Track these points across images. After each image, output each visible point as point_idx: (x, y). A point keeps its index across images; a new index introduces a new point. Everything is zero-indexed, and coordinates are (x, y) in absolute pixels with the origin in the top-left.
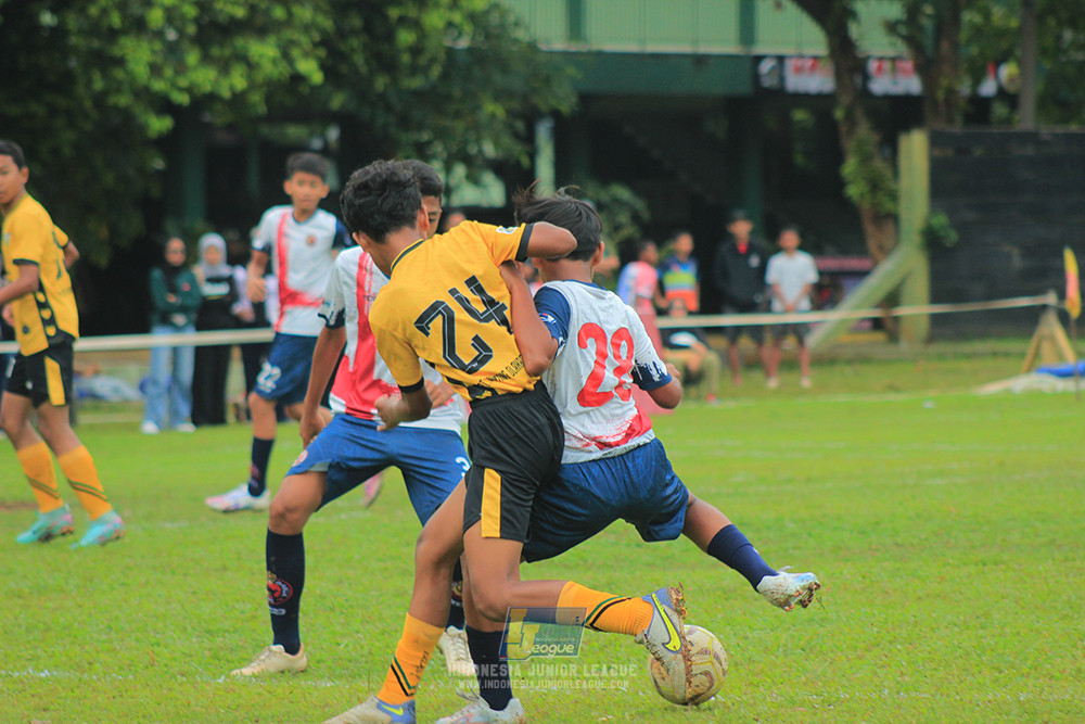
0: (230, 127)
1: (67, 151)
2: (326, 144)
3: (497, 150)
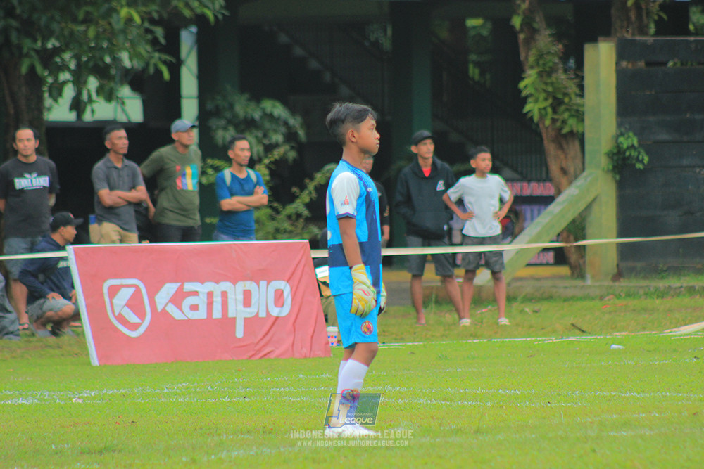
3: (131, 59)
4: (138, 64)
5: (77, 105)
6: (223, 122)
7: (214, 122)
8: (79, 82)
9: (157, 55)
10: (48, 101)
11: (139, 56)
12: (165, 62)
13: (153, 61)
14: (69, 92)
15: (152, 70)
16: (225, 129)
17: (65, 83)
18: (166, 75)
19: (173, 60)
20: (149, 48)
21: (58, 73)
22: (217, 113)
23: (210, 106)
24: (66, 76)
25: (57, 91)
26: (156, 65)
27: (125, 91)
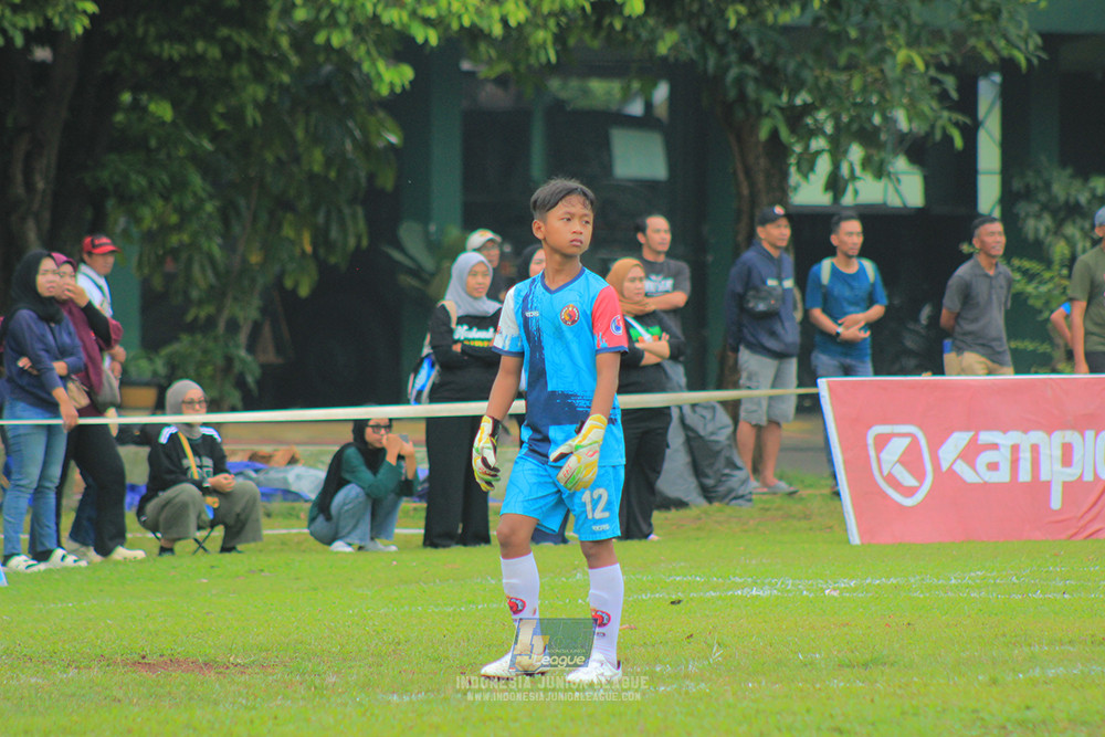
0: (502, 81)
1: (252, 115)
2: (649, 106)
3: (910, 120)
4: (919, 128)
5: (835, 184)
6: (1035, 208)
7: (1022, 208)
8: (837, 152)
9: (946, 114)
10: (794, 177)
11: (921, 115)
12: (957, 124)
13: (940, 123)
14: (824, 165)
15: (938, 136)
16: (1038, 217)
17: (818, 153)
18: (959, 143)
19: (968, 121)
20: (935, 104)
21: (809, 139)
22: (1027, 194)
23: (1017, 185)
24: (818, 143)
25: (808, 164)
26: (944, 129)
27: (901, 164)
